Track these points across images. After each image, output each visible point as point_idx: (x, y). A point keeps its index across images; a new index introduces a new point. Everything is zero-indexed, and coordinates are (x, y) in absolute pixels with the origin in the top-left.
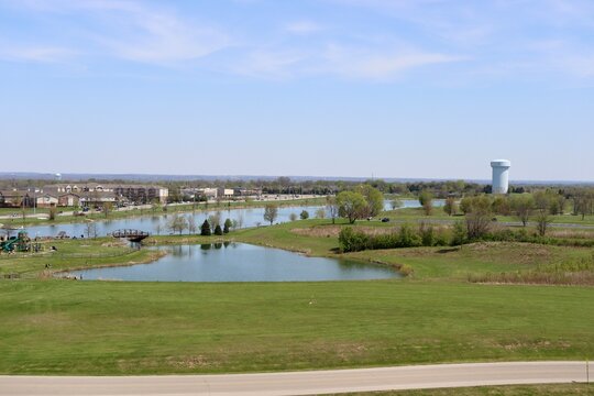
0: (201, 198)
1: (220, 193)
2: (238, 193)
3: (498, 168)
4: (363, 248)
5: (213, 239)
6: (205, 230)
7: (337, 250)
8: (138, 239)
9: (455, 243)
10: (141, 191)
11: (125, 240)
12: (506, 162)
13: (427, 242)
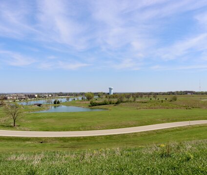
0: (46, 97)
1: (48, 96)
2: (52, 95)
3: (110, 89)
4: (96, 105)
5: (57, 105)
6: (55, 103)
7: (90, 106)
8: (39, 105)
9: (116, 103)
10: (31, 95)
11: (36, 106)
12: (112, 88)
13: (110, 104)
